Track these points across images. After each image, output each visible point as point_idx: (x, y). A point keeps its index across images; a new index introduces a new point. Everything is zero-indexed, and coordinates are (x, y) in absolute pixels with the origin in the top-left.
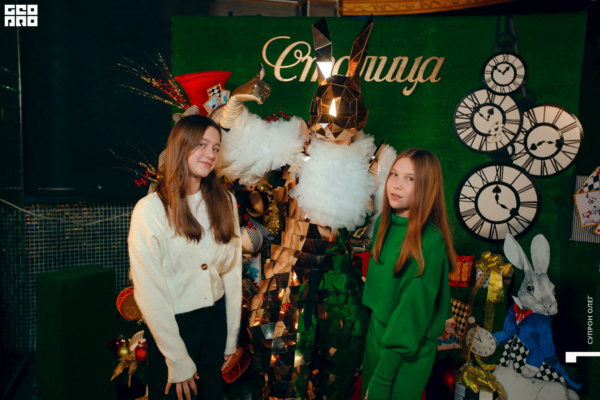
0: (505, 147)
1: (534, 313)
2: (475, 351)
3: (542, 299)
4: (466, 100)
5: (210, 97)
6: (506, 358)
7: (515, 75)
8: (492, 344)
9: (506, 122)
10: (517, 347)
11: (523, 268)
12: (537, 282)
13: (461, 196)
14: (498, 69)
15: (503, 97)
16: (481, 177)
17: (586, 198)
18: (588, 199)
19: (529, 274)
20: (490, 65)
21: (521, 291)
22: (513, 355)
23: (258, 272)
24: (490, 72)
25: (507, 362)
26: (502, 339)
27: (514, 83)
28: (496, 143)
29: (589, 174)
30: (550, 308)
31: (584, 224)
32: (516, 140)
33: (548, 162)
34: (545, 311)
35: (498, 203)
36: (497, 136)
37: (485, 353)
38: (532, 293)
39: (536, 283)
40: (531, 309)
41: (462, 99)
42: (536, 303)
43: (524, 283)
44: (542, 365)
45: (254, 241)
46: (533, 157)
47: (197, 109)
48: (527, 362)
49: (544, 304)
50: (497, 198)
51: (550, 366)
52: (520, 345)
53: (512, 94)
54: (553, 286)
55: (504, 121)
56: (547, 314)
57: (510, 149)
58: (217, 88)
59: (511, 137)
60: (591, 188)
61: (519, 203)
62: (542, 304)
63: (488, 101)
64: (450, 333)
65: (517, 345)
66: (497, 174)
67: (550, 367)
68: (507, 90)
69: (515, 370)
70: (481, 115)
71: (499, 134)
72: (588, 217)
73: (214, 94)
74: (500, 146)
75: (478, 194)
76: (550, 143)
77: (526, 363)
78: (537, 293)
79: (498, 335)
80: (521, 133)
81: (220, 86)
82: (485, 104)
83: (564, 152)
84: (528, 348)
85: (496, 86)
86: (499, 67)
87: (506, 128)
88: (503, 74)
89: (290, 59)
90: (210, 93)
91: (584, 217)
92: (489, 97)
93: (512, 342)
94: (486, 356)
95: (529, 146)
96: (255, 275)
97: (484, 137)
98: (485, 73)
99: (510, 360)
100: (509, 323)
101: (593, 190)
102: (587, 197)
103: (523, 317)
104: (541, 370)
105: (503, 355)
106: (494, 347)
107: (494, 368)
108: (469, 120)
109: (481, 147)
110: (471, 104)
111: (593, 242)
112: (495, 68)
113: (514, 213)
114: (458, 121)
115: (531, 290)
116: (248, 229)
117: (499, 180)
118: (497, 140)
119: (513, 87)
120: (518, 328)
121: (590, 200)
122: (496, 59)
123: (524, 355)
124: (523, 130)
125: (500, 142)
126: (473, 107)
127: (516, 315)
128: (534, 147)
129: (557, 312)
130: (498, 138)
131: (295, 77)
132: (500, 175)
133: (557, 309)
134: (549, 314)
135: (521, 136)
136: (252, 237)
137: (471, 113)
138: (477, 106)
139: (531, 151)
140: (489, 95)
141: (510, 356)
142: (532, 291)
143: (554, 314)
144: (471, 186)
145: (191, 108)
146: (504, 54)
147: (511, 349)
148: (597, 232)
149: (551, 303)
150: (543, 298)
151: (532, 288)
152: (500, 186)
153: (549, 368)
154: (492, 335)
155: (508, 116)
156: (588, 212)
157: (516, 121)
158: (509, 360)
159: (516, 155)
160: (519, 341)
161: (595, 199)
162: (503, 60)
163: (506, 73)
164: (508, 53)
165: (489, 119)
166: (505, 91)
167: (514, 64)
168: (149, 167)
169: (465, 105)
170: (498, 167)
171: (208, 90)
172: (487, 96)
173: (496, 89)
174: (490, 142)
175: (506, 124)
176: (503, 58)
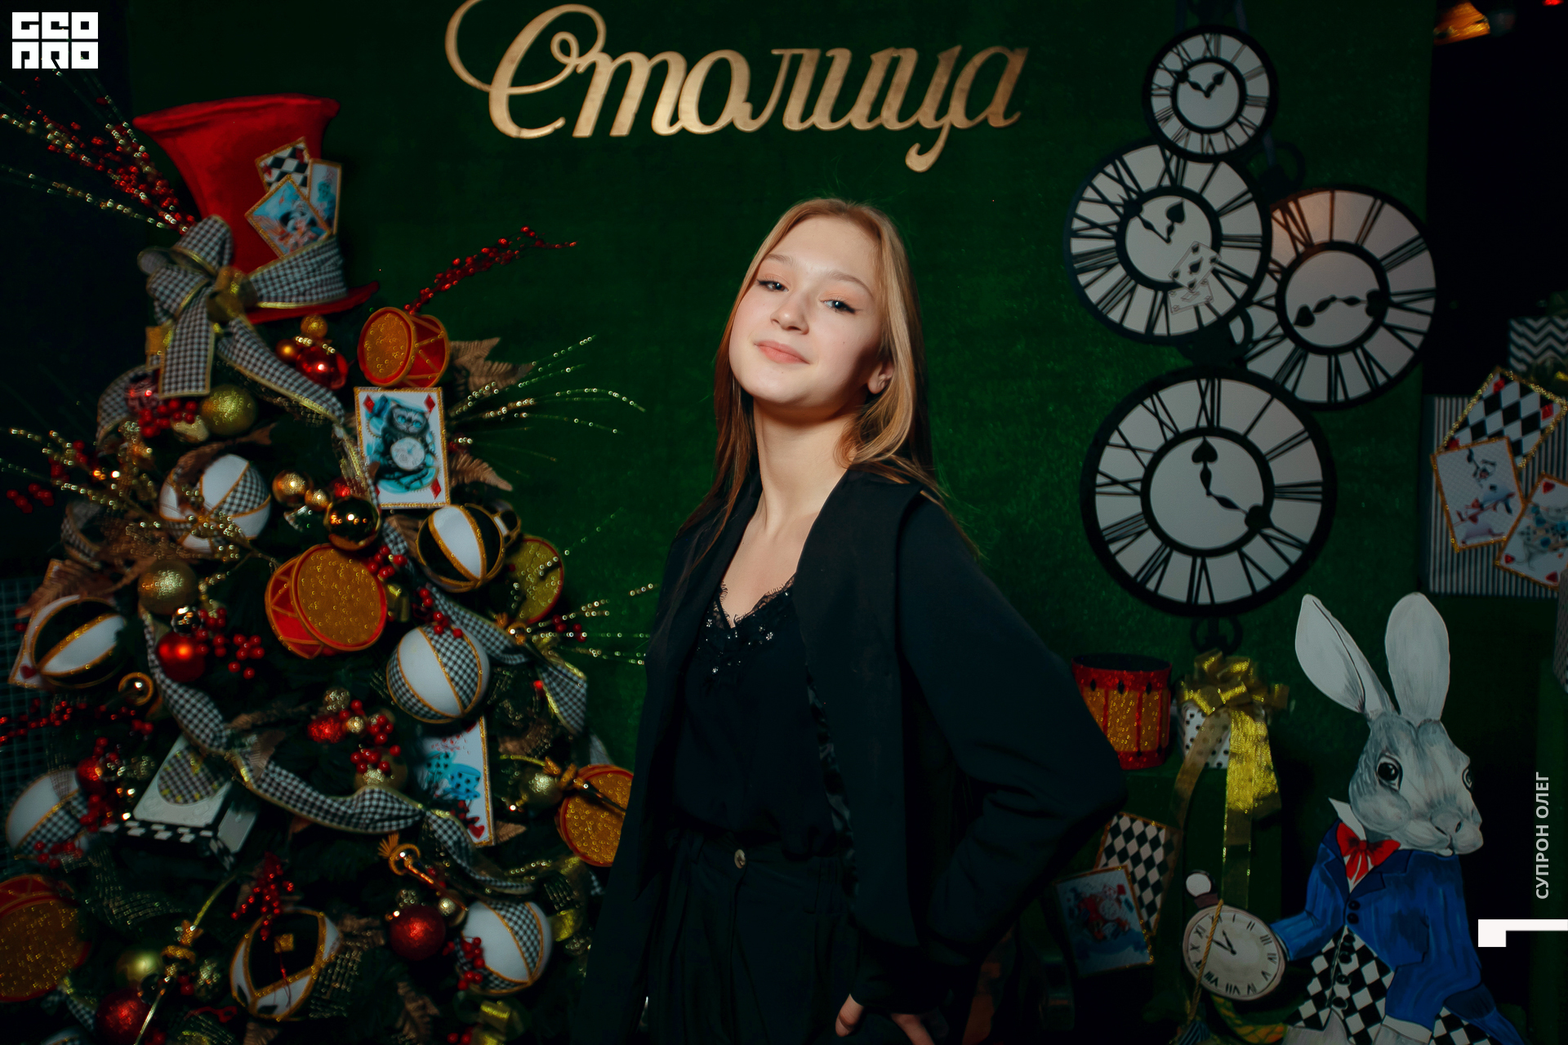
0: (1223, 321)
1: (1404, 850)
2: (1216, 985)
3: (1431, 805)
4: (1100, 181)
5: (270, 184)
6: (1320, 1001)
7: (1243, 99)
8: (1270, 959)
9: (1224, 243)
10: (1354, 963)
11: (1362, 706)
12: (1411, 750)
13: (1100, 479)
14: (1192, 79)
15: (1208, 167)
16: (1156, 414)
17: (1466, 462)
18: (1472, 468)
19: (1384, 725)
20: (1166, 69)
21: (1359, 781)
22: (1342, 991)
23: (478, 779)
24: (1166, 89)
25: (1324, 1015)
26: (1303, 942)
27: (1241, 124)
28: (1197, 309)
29: (1470, 392)
30: (1457, 830)
31: (1464, 542)
32: (1258, 297)
33: (1347, 361)
34: (1441, 841)
35: (1209, 494)
36: (1199, 288)
37: (1249, 987)
38: (1396, 787)
39: (1406, 752)
40: (1395, 838)
41: (1089, 178)
42: (1411, 819)
43: (1368, 757)
44: (1438, 1017)
45: (457, 679)
46: (1305, 348)
47: (223, 230)
48: (1389, 1011)
49: (1438, 820)
50: (1206, 477)
51: (1467, 1018)
52: (1365, 955)
53: (1236, 159)
54: (1464, 761)
55: (1218, 241)
56: (1447, 852)
57: (1237, 329)
58: (293, 155)
59: (1240, 289)
60: (1479, 431)
61: (1271, 491)
62: (1431, 819)
63: (1166, 182)
64: (1115, 917)
65: (1354, 957)
66: (1203, 406)
67: (1465, 1023)
68: (1220, 144)
69: (1352, 1039)
70: (1148, 226)
71: (1204, 282)
72: (1474, 519)
73: (282, 175)
74: (1208, 318)
75: (1150, 470)
76: (1352, 302)
77: (1386, 1014)
78: (1412, 786)
79: (1288, 930)
80: (1268, 278)
81: (301, 145)
82: (1159, 192)
83: (1391, 329)
84: (1389, 965)
85: (1188, 134)
86: (1195, 74)
87: (1223, 261)
88: (1207, 94)
90: (268, 170)
91: (1462, 520)
92: (1167, 170)
93: (1336, 947)
94: (1252, 997)
95: (1292, 315)
96: (468, 791)
97: (1160, 294)
98: (1152, 95)
99: (1333, 1006)
100: (1325, 887)
101: (1485, 439)
102: (1470, 459)
103: (1370, 867)
104: (1436, 1035)
105: (1308, 993)
106: (1276, 969)
107: (1280, 1036)
108: (1112, 243)
109: (1151, 323)
110: (1115, 193)
111: (1490, 592)
112: (1181, 77)
113: (1258, 520)
114: (1078, 246)
115: (1394, 777)
116: (436, 637)
117: (1210, 422)
118: (1200, 300)
119: (1239, 136)
120: (1352, 901)
121: (1478, 468)
122: (1184, 50)
123: (1377, 990)
124: (1272, 266)
125: (1208, 305)
126: (1120, 201)
127: (1346, 859)
128: (1306, 317)
129: (1480, 843)
130: (1203, 293)
132: (1211, 409)
133: (1480, 834)
134: (1454, 853)
135: (1269, 286)
136: (450, 664)
137: (1116, 218)
138: (1134, 196)
139: (1299, 330)
140: (1167, 161)
141: (1333, 993)
142: (1396, 781)
143: (1473, 850)
144: (1128, 446)
145: (200, 224)
146: (1207, 32)
147: (1333, 971)
148: (1503, 562)
149: (1459, 816)
150: (1432, 801)
151: (1393, 772)
152: (1214, 442)
153: (1462, 1026)
154: (1271, 929)
155: (1229, 224)
156: (1473, 506)
157: (1251, 238)
158: (1329, 1006)
159: (1257, 342)
160: (1358, 943)
161: (1493, 464)
162: (1205, 52)
163: (1214, 94)
164: (1219, 30)
165: (1173, 237)
166: (1214, 149)
167: (1237, 64)
168: (47, 440)
169: (1097, 197)
170: (1203, 382)
171: (257, 160)
172: (1161, 165)
173: (1186, 143)
174: (1177, 309)
175: (1223, 251)
176: (1204, 45)
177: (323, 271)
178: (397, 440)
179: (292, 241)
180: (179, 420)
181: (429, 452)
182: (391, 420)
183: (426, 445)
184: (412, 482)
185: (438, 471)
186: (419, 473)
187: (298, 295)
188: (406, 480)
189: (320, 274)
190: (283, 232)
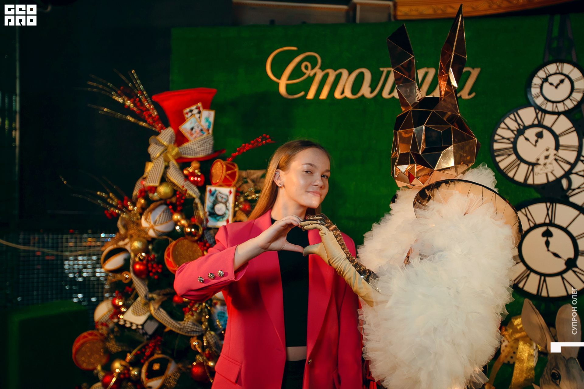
0: (558, 181)
4: (508, 121)
5: (188, 118)
7: (572, 89)
9: (560, 148)
11: (546, 347)
12: (564, 369)
14: (550, 81)
15: (556, 117)
16: (526, 216)
19: (554, 356)
20: (538, 77)
21: (544, 378)
24: (538, 85)
27: (571, 100)
28: (547, 174)
32: (574, 171)
35: (548, 250)
36: (548, 166)
38: (558, 383)
39: (562, 369)
41: (502, 119)
43: (548, 369)
47: (171, 133)
50: (547, 243)
53: (567, 113)
55: (557, 147)
57: (564, 183)
58: (196, 108)
59: (567, 167)
61: (577, 252)
63: (536, 122)
66: (548, 214)
68: (561, 108)
70: (527, 139)
71: (550, 163)
73: (192, 115)
74: (552, 178)
78: (564, 383)
80: (580, 163)
82: (533, 126)
85: (547, 103)
86: (551, 79)
87: (560, 155)
89: (297, 73)
90: (187, 113)
92: (537, 117)
97: (531, 167)
98: (532, 87)
108: (511, 146)
109: (526, 179)
110: (513, 125)
112: (545, 80)
113: (571, 264)
114: (496, 146)
115: (557, 379)
117: (551, 221)
118: (548, 171)
119: (570, 105)
122: (547, 69)
125: (552, 173)
126: (515, 129)
130: (549, 168)
131: (302, 93)
132: (551, 215)
135: (581, 167)
137: (513, 136)
138: (521, 127)
140: (537, 114)
142: (558, 381)
145: (167, 130)
146: (558, 62)
151: (557, 376)
152: (552, 229)
155: (563, 141)
157: (573, 147)
159: (574, 190)
162: (556, 70)
163: (559, 87)
164: (562, 61)
165: (538, 144)
166: (558, 109)
167: (571, 76)
168: (109, 197)
169: (505, 127)
170: (548, 204)
171: (183, 110)
172: (535, 115)
173: (546, 107)
174: (538, 174)
175: (560, 151)
176: (556, 68)
177: (204, 146)
178: (217, 204)
179: (194, 136)
180: (151, 192)
181: (227, 209)
182: (216, 198)
183: (226, 207)
184: (220, 219)
185: (229, 215)
186: (222, 216)
187: (195, 153)
188: (218, 218)
189: (203, 147)
190: (191, 133)
